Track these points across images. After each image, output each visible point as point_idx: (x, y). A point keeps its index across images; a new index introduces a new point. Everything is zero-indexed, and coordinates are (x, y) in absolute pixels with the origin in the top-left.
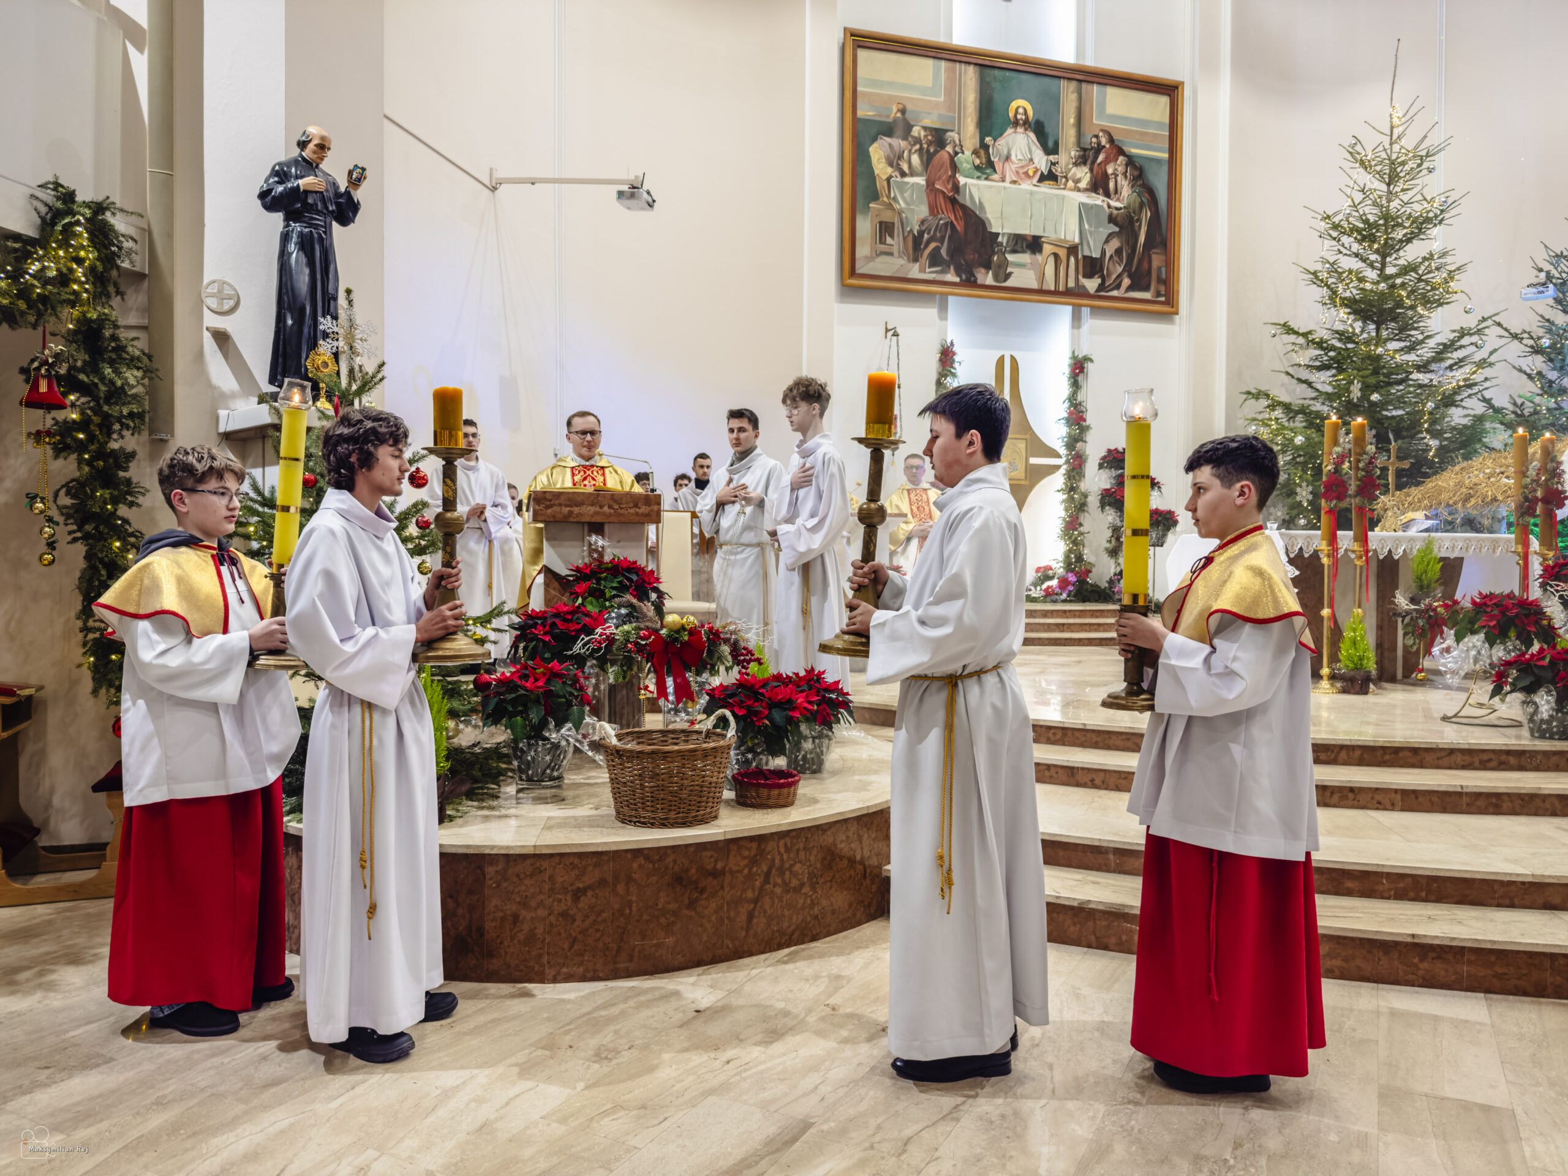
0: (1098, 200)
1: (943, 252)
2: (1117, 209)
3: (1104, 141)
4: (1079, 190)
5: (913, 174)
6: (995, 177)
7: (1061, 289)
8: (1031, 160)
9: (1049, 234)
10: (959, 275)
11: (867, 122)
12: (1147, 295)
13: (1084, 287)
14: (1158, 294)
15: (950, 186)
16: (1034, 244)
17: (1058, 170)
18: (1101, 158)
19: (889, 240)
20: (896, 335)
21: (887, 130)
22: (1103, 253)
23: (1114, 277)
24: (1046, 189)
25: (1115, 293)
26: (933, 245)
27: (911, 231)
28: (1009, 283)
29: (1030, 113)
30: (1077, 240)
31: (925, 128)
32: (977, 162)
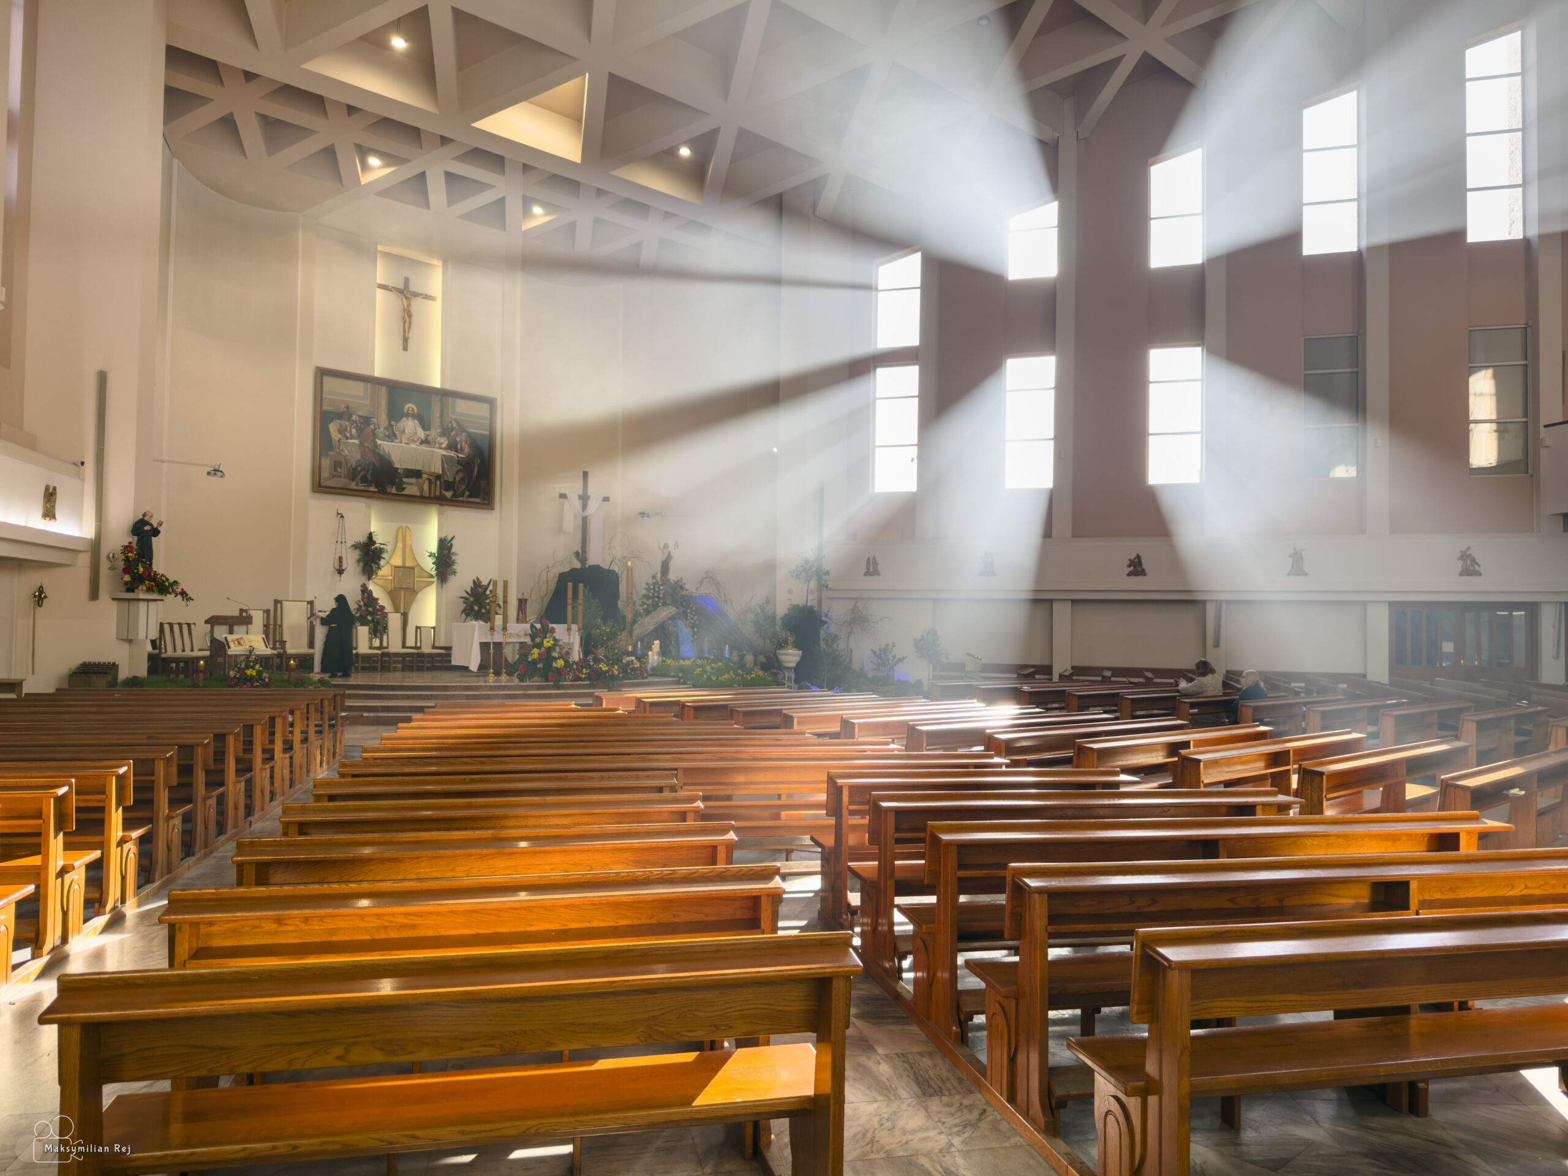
0: (452, 454)
1: (369, 476)
2: (462, 458)
3: (455, 425)
4: (441, 448)
5: (352, 438)
6: (397, 441)
7: (432, 496)
8: (416, 433)
9: (426, 469)
10: (376, 487)
11: (328, 412)
12: (478, 500)
13: (445, 496)
14: (485, 500)
15: (372, 444)
16: (417, 474)
17: (430, 439)
18: (453, 433)
19: (339, 470)
20: (342, 517)
21: (339, 416)
22: (455, 479)
23: (460, 491)
24: (423, 447)
25: (461, 499)
26: (362, 473)
27: (351, 466)
28: (405, 492)
29: (416, 411)
30: (441, 472)
31: (360, 416)
32: (387, 433)
